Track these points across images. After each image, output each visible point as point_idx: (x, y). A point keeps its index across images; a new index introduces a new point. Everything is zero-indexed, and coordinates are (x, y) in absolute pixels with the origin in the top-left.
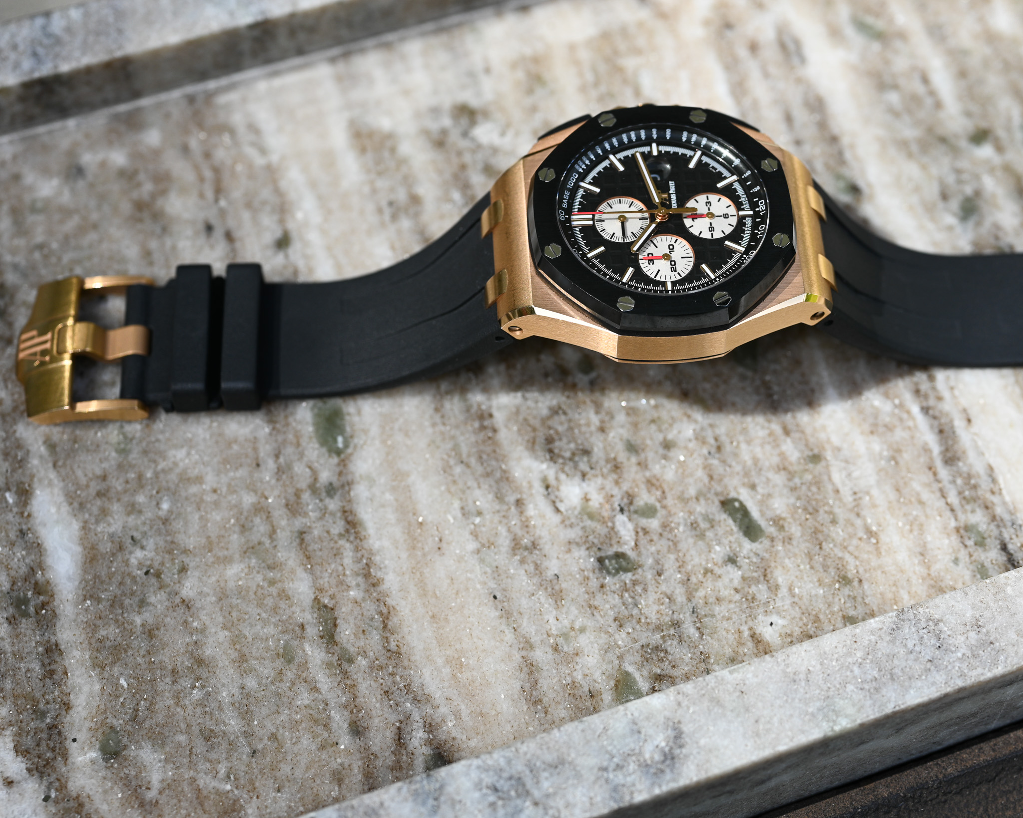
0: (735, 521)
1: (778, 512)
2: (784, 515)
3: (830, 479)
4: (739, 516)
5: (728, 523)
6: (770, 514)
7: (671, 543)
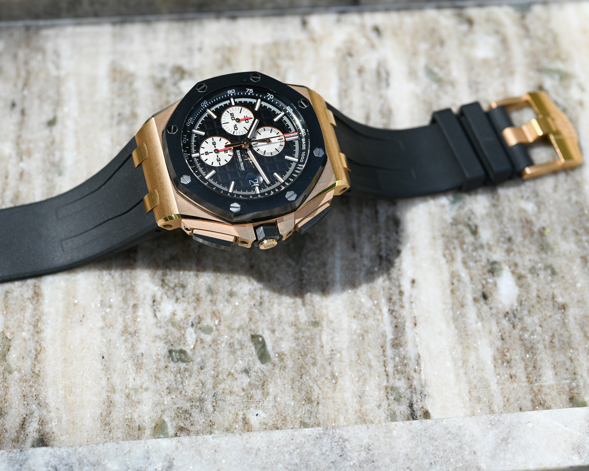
0: (256, 349)
1: (283, 350)
2: (286, 353)
3: (320, 338)
4: (259, 346)
5: (251, 349)
6: (278, 350)
7: (214, 352)
